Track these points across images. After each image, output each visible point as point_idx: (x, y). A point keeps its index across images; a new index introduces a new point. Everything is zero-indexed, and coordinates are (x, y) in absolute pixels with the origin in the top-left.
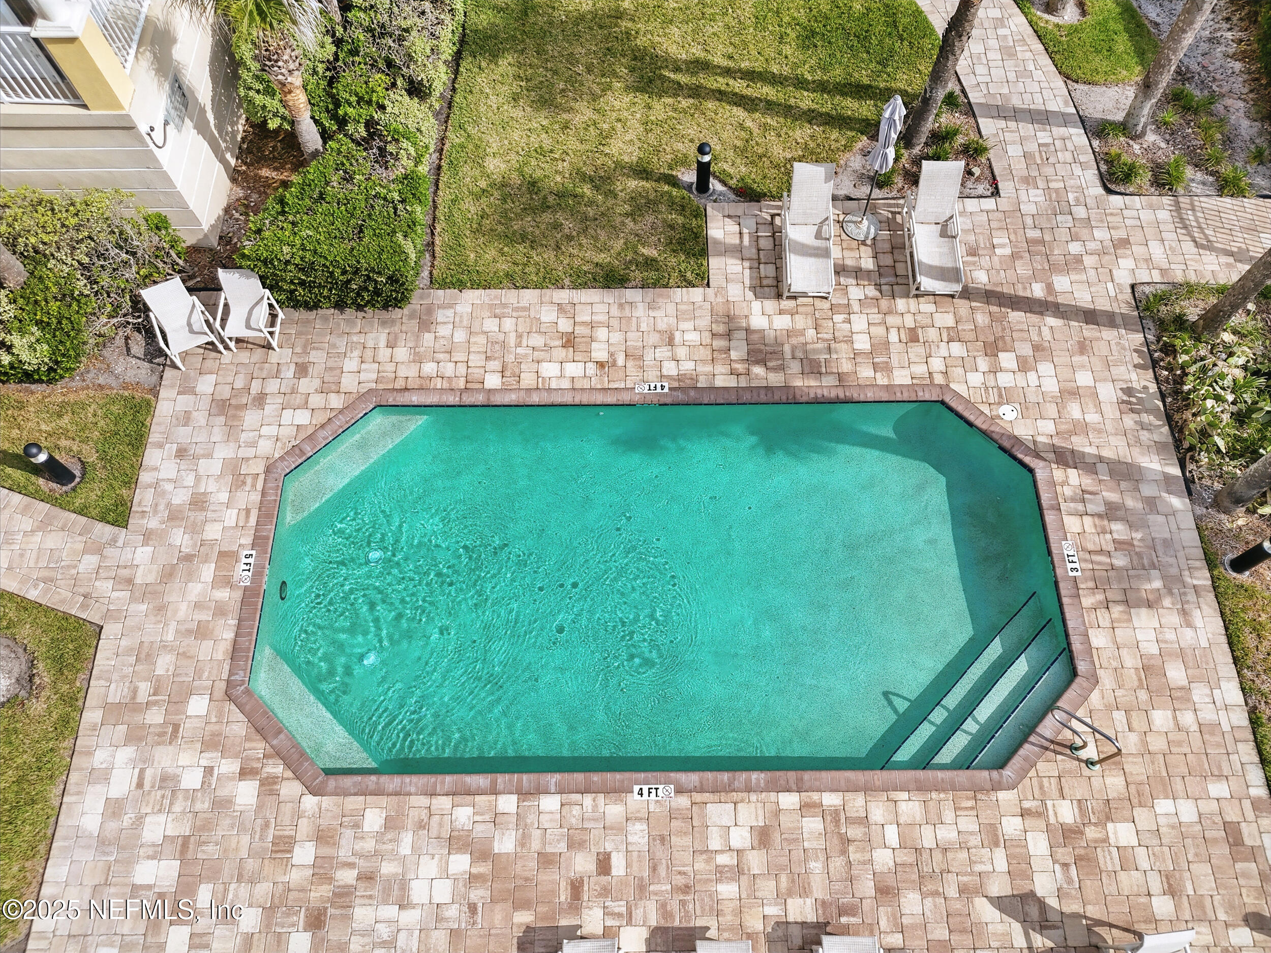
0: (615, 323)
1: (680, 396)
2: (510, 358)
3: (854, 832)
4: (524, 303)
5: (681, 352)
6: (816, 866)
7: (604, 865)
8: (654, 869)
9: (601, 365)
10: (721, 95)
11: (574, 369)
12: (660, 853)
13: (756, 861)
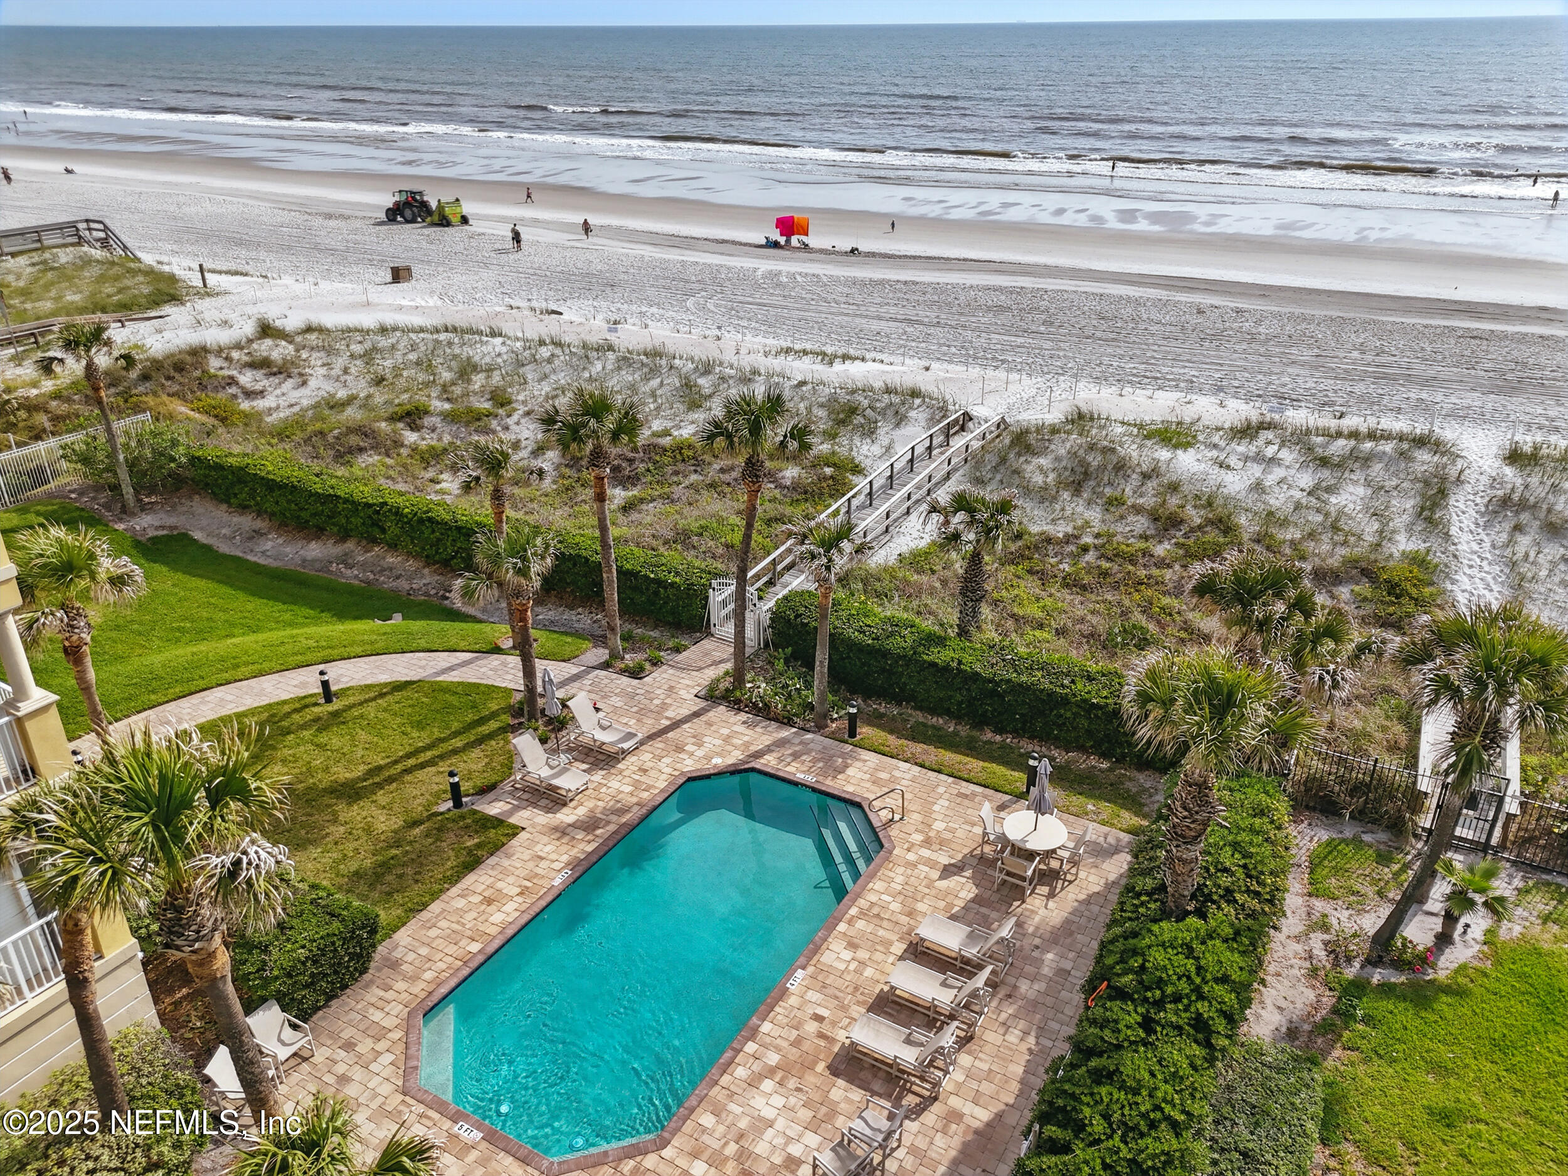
0: (500, 876)
1: (580, 869)
2: (469, 933)
3: (875, 910)
4: (438, 911)
5: (554, 856)
6: (881, 932)
7: (819, 1018)
8: (836, 998)
9: (521, 894)
10: (408, 771)
11: (510, 907)
12: (829, 991)
13: (862, 954)
